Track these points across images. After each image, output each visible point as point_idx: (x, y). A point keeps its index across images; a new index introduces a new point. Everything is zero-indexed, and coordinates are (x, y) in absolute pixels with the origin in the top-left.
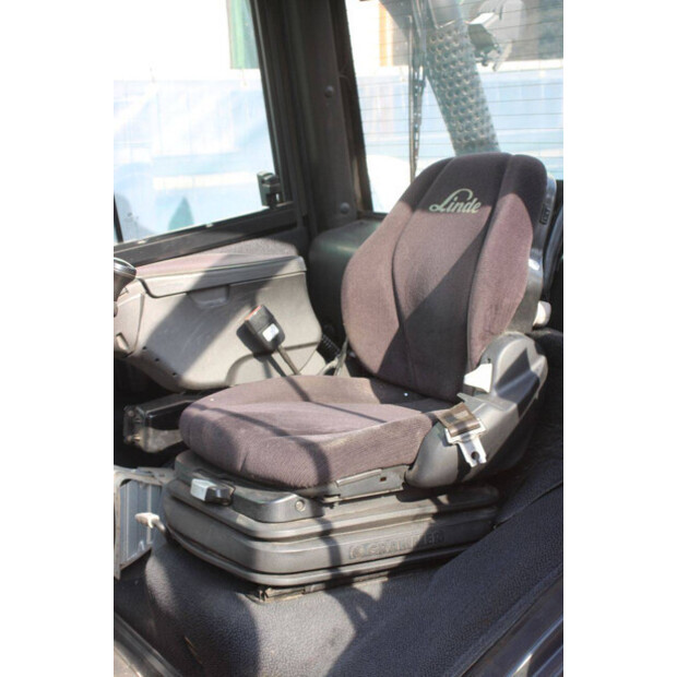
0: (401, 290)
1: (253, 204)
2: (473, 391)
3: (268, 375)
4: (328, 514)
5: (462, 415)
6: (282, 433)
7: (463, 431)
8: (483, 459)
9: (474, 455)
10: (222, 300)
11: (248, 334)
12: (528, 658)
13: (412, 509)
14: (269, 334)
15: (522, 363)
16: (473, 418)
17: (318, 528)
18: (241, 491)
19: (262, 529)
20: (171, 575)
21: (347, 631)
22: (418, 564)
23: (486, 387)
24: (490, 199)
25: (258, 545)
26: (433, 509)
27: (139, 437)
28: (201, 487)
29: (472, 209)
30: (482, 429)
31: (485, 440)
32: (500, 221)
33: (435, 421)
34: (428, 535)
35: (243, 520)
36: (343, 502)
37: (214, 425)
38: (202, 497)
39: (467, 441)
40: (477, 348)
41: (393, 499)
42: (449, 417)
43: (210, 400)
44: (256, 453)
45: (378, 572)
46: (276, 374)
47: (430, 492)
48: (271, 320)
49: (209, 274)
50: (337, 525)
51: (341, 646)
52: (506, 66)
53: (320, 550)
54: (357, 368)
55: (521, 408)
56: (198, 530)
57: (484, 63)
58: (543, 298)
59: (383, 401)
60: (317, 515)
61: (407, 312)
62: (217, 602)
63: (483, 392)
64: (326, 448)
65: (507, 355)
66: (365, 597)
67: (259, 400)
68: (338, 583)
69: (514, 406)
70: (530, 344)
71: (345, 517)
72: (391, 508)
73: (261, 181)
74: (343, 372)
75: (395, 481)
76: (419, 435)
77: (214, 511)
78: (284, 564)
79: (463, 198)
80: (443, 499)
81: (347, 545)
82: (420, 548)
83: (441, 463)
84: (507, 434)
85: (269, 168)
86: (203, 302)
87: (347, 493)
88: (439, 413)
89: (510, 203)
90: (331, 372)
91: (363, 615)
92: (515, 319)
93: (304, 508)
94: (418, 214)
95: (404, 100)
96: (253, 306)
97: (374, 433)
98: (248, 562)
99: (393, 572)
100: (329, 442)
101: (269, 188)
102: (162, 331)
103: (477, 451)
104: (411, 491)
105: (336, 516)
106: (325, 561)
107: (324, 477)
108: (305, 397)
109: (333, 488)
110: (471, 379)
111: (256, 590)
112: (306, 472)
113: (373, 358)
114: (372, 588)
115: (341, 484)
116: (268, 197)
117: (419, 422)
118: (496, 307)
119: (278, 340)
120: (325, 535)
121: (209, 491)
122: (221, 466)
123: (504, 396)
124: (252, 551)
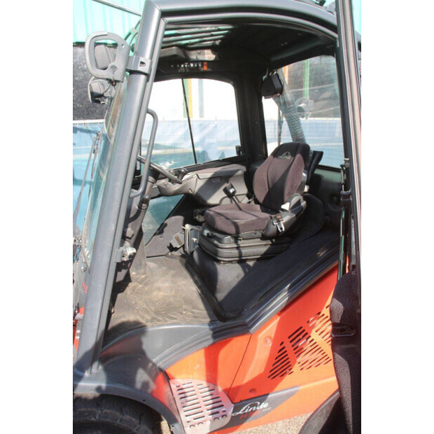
0: (270, 180)
1: (234, 154)
2: (283, 210)
3: (232, 202)
4: (239, 242)
5: (279, 217)
6: (228, 219)
7: (278, 221)
8: (284, 230)
9: (281, 229)
10: (219, 181)
11: (226, 191)
12: (288, 286)
13: (264, 243)
14: (231, 191)
15: (299, 203)
16: (282, 218)
17: (236, 246)
18: (216, 234)
19: (220, 245)
20: (199, 255)
21: (242, 274)
22: (264, 258)
23: (288, 209)
24: (294, 155)
25: (219, 249)
26: (270, 243)
27: (197, 217)
28: (206, 232)
29: (289, 158)
30: (284, 221)
31: (285, 224)
32: (295, 161)
33: (271, 218)
34: (268, 250)
35: (216, 242)
36: (243, 239)
37: (211, 215)
38: (206, 235)
39: (279, 224)
40: (286, 198)
41: (259, 239)
42: (275, 217)
43: (213, 209)
44: (220, 224)
45: (253, 259)
46: (234, 202)
47: (270, 238)
48: (232, 187)
49: (216, 173)
50: (241, 245)
51: (240, 278)
52: (309, 119)
53: (236, 252)
54: (257, 202)
55: (297, 216)
56: (206, 244)
57: (303, 117)
58: (307, 184)
59: (263, 212)
60: (236, 242)
61: (271, 186)
62: (208, 263)
63: (286, 211)
64: (239, 224)
65: (295, 200)
66: (248, 265)
67: (227, 209)
68: (242, 261)
69: (294, 215)
70: (301, 198)
71: (244, 243)
72: (258, 242)
73: (237, 148)
74: (253, 203)
75: (259, 234)
76: (266, 222)
77: (209, 239)
78: (226, 255)
79: (287, 155)
80: (274, 240)
81: (244, 251)
82: (266, 253)
83: (272, 230)
84: (292, 222)
85: (239, 144)
86: (213, 181)
87: (245, 237)
88: (273, 216)
89: (298, 156)
90: (249, 202)
91: (247, 270)
92: (298, 190)
93: (232, 240)
94: (275, 159)
95: (277, 126)
96: (228, 182)
97: (253, 220)
98: (216, 253)
99: (258, 259)
100: (240, 222)
101: (239, 149)
102: (201, 189)
103: (282, 227)
104: (264, 238)
105: (241, 243)
106: (238, 255)
107: (238, 232)
108: (240, 209)
109: (240, 235)
110: (283, 207)
111: (219, 261)
112: (232, 230)
113: (261, 199)
114: (251, 263)
115: (242, 234)
116: (238, 152)
117: (266, 218)
118: (292, 186)
119: (234, 192)
120: (238, 248)
121: (208, 234)
122: (212, 227)
123: (292, 212)
124: (217, 251)
